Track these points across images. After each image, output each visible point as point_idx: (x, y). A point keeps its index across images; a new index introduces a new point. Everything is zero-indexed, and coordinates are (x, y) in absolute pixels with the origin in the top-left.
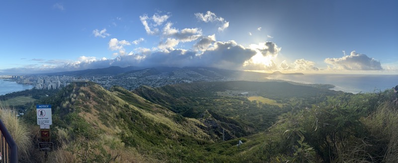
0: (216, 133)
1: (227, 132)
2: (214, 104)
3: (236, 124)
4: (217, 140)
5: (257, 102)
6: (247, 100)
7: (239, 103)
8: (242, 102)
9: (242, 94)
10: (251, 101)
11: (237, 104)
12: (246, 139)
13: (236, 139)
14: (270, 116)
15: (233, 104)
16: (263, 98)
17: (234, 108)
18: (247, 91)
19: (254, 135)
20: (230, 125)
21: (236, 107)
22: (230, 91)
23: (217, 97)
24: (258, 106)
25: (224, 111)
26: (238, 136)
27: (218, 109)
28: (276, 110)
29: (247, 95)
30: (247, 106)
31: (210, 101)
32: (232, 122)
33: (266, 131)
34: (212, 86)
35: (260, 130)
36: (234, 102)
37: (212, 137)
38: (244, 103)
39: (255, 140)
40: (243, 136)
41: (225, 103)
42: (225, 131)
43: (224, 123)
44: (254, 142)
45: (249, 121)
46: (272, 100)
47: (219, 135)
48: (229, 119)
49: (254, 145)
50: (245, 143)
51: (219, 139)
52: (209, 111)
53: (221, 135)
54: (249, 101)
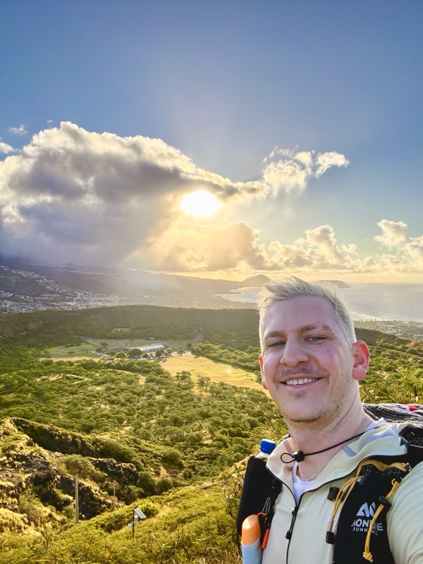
0: (47, 499)
1: (88, 489)
2: (38, 394)
3: (122, 457)
4: (49, 525)
5: (194, 379)
6: (159, 372)
7: (130, 382)
8: (142, 380)
9: (141, 353)
10: (174, 375)
11: (123, 385)
12: (157, 506)
13: (122, 509)
14: (234, 426)
15: (108, 389)
16: (210, 362)
17: (113, 402)
18: (158, 338)
19: (182, 491)
20: (97, 465)
21: (122, 397)
22: (98, 343)
23: (49, 368)
24: (196, 391)
25: (78, 417)
26: (128, 499)
27: (53, 413)
28: (257, 408)
29: (159, 354)
30: (158, 393)
31: (22, 383)
32: (107, 450)
33: (224, 478)
34: (32, 326)
35: (202, 474)
36: (113, 381)
37: (32, 519)
38: (149, 381)
39: (185, 508)
40: (142, 496)
41: (81, 385)
42: (80, 485)
43: (76, 457)
44: (184, 514)
45: (167, 444)
46: (241, 372)
47: (60, 506)
48: (95, 442)
49: (183, 521)
50: (153, 521)
51: (59, 518)
52: (17, 423)
53: (67, 502)
54: (167, 376)
